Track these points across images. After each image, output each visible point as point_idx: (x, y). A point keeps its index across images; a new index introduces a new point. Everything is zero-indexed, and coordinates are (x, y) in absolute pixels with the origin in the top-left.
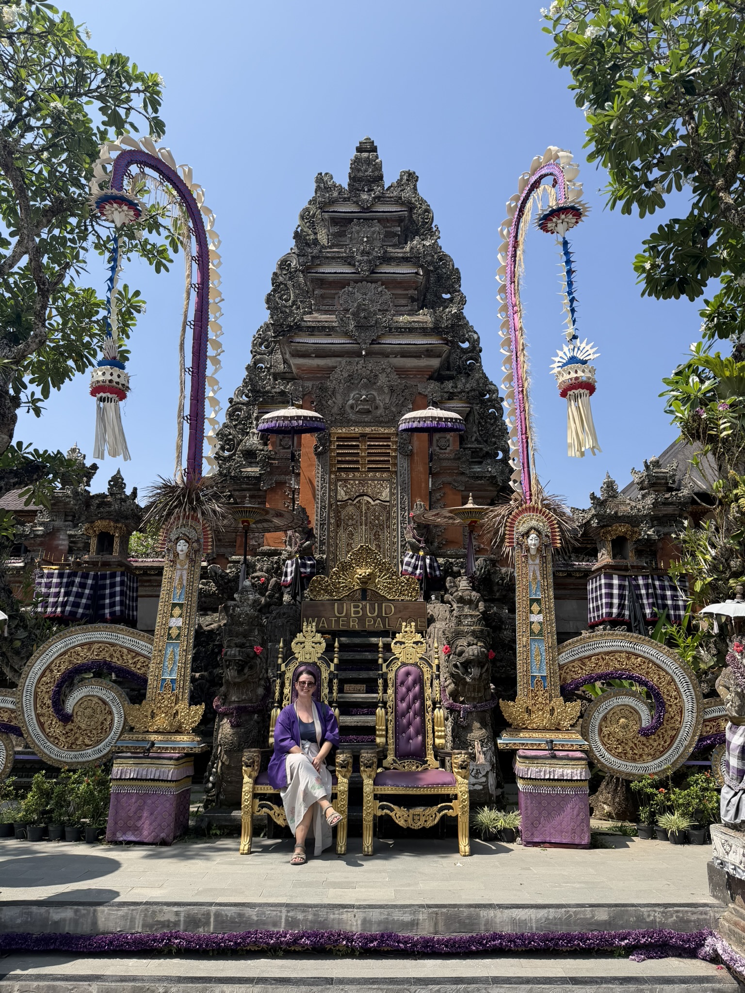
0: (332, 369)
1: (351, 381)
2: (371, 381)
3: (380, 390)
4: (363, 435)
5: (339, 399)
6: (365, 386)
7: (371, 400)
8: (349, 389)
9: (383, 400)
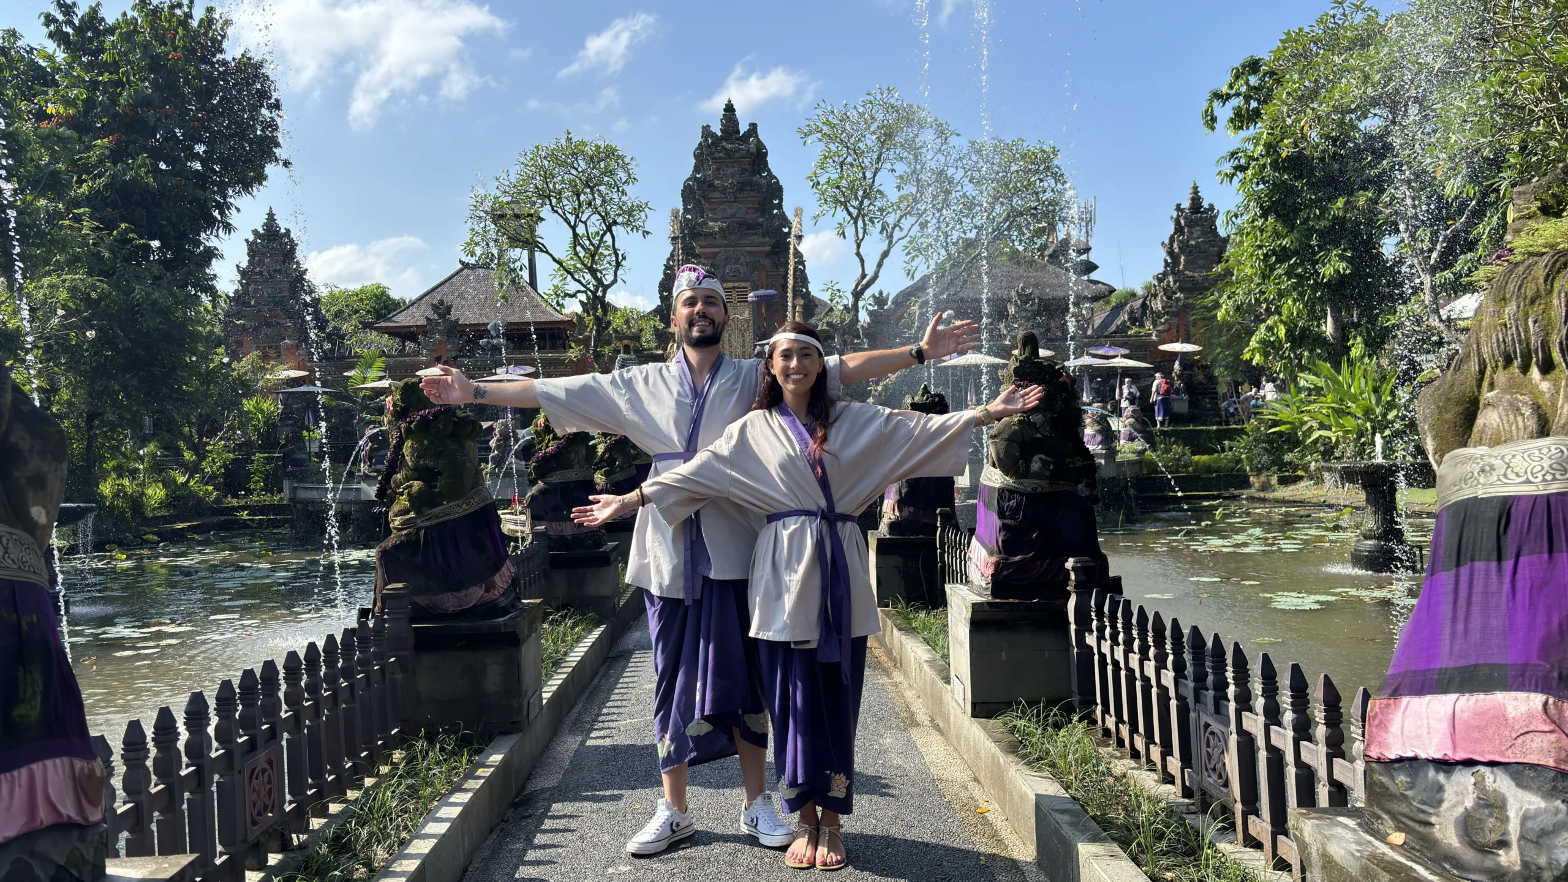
0: (718, 253)
1: (727, 260)
2: (737, 261)
3: (741, 264)
4: (734, 288)
5: (721, 270)
6: (735, 263)
7: (737, 270)
8: (726, 265)
9: (743, 269)
